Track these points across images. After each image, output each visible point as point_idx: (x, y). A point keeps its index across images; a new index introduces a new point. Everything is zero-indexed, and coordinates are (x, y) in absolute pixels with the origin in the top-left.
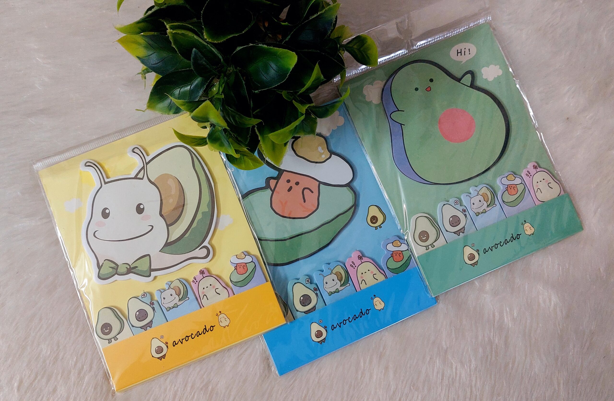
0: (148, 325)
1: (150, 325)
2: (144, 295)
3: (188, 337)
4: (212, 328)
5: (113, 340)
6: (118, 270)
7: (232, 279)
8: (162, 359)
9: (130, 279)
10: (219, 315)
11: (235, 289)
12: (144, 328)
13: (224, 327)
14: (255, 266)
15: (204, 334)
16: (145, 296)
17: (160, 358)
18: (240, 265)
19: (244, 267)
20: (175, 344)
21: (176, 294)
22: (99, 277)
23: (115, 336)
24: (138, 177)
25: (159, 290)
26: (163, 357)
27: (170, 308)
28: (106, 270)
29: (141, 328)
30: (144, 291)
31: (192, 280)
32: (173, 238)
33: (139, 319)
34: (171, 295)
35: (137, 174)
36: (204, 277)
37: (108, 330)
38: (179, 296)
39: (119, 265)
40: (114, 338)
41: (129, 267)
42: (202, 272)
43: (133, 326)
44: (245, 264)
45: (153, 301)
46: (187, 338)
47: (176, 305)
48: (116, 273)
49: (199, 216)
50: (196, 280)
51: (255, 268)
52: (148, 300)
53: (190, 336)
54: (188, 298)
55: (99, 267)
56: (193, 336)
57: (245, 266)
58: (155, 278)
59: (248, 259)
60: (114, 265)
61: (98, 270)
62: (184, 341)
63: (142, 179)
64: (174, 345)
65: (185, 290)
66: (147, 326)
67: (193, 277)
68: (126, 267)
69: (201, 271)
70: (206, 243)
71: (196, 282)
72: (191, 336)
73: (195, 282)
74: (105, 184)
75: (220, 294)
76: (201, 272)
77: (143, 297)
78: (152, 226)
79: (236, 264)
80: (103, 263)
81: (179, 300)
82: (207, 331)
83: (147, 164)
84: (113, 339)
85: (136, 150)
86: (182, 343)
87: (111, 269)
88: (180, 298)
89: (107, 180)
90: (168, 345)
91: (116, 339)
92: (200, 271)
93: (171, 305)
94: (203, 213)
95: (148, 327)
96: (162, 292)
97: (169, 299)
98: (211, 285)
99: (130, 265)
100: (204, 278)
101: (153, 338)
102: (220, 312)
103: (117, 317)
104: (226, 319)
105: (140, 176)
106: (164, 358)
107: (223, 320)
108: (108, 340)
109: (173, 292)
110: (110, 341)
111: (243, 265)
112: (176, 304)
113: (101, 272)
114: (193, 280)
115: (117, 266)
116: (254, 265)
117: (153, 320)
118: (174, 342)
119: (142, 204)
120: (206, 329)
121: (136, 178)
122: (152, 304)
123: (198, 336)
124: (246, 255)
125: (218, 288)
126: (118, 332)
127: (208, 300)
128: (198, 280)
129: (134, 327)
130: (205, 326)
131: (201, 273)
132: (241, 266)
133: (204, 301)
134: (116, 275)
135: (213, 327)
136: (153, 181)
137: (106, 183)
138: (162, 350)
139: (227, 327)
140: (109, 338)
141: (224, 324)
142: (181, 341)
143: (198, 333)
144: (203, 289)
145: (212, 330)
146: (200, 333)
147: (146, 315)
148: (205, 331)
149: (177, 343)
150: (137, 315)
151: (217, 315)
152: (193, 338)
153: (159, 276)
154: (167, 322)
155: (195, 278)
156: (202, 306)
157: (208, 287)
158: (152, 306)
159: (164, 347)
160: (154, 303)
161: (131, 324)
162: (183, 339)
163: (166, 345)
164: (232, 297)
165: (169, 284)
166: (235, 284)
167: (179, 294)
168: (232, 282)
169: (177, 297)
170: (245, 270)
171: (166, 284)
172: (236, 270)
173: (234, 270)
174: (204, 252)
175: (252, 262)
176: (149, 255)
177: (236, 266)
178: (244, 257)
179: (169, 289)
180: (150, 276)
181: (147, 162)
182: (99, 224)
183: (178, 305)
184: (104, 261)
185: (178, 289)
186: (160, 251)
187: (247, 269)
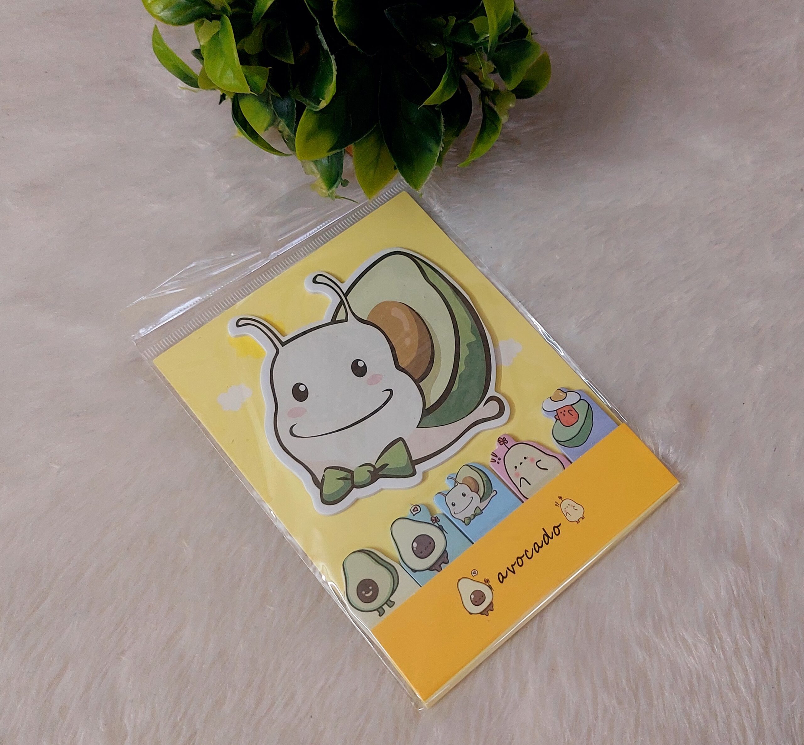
0: (441, 561)
1: (444, 559)
2: (416, 509)
3: (521, 558)
4: (556, 529)
5: (385, 607)
6: (355, 480)
7: (557, 439)
8: (490, 612)
9: (382, 490)
10: (560, 504)
12: (436, 567)
13: (578, 522)
14: (589, 404)
15: (547, 544)
16: (418, 510)
17: (484, 613)
18: (562, 410)
19: (570, 411)
20: (502, 578)
21: (472, 491)
22: (324, 502)
23: (389, 600)
24: (337, 320)
25: (439, 493)
26: (489, 608)
27: (470, 519)
28: (333, 486)
29: (430, 569)
30: (412, 505)
31: (490, 460)
32: (432, 399)
33: (421, 555)
34: (464, 495)
35: (335, 316)
36: (509, 448)
37: (371, 592)
38: (479, 493)
39: (353, 470)
40: (386, 603)
41: (372, 469)
42: (502, 441)
43: (414, 571)
44: (571, 406)
45: (435, 516)
46: (520, 560)
47: (478, 511)
48: (353, 486)
50: (497, 457)
51: (590, 408)
52: (424, 516)
53: (524, 555)
54: (495, 493)
55: (319, 484)
56: (529, 555)
58: (425, 475)
59: (572, 399)
60: (346, 473)
61: (319, 490)
62: (516, 566)
63: (346, 320)
64: (501, 580)
65: (485, 479)
66: (440, 563)
67: (491, 453)
68: (368, 471)
69: (500, 439)
70: (491, 392)
71: (499, 461)
73: (497, 460)
74: (283, 346)
75: (547, 469)
76: (501, 441)
77: (414, 513)
78: (391, 390)
79: (556, 412)
80: (324, 476)
81: (481, 499)
82: (551, 536)
83: (346, 295)
84: (386, 605)
85: (320, 279)
86: (514, 572)
87: (341, 481)
88: (481, 496)
89: (284, 339)
90: (490, 584)
91: (392, 604)
92: (498, 440)
93: (470, 512)
94: (469, 345)
95: (443, 564)
96: (445, 496)
97: (462, 502)
98: (525, 458)
99: (374, 464)
100: (509, 449)
101: (459, 580)
102: (560, 498)
103: (379, 563)
104: (575, 508)
105: (341, 316)
106: (492, 611)
107: (570, 509)
108: (377, 609)
109: (465, 489)
110: (381, 611)
111: (567, 409)
112: (478, 508)
113: (324, 492)
114: (492, 459)
115: (350, 474)
116: (587, 405)
117: (446, 549)
118: (500, 576)
119: (360, 360)
120: (546, 534)
121: (334, 321)
122: (436, 520)
123: (538, 552)
124: (566, 393)
125: (540, 460)
126: (391, 591)
127: (530, 484)
128: (501, 455)
129: (417, 572)
130: (544, 529)
131: (501, 443)
132: (564, 413)
133: (525, 489)
134: (354, 488)
135: (557, 527)
136: (366, 319)
137: (283, 344)
138: (484, 596)
139: (583, 519)
140: (379, 607)
141: (575, 515)
142: (512, 570)
143: (536, 545)
144: (515, 469)
145: (557, 533)
146: (540, 545)
147: (430, 543)
148: (546, 538)
149: (504, 575)
150: (415, 549)
151: (557, 504)
152: (530, 557)
153: (431, 469)
154: (473, 543)
155: (494, 455)
156: (524, 498)
157: (522, 463)
158: (436, 524)
159: (485, 589)
160: (439, 518)
161: (409, 567)
162: (513, 563)
163: (487, 585)
164: (569, 467)
165: (452, 478)
166: (565, 444)
167: (477, 489)
168: (559, 442)
169: (474, 495)
170: (574, 416)
171: (448, 479)
172: (558, 421)
173: (556, 421)
174: (494, 407)
175: (581, 401)
176: (401, 439)
177: (556, 414)
178: (564, 396)
179: (455, 486)
180: (414, 473)
181: (345, 292)
182: (293, 413)
183: (482, 509)
184: (325, 471)
185: (471, 481)
186: (419, 426)
187: (577, 414)
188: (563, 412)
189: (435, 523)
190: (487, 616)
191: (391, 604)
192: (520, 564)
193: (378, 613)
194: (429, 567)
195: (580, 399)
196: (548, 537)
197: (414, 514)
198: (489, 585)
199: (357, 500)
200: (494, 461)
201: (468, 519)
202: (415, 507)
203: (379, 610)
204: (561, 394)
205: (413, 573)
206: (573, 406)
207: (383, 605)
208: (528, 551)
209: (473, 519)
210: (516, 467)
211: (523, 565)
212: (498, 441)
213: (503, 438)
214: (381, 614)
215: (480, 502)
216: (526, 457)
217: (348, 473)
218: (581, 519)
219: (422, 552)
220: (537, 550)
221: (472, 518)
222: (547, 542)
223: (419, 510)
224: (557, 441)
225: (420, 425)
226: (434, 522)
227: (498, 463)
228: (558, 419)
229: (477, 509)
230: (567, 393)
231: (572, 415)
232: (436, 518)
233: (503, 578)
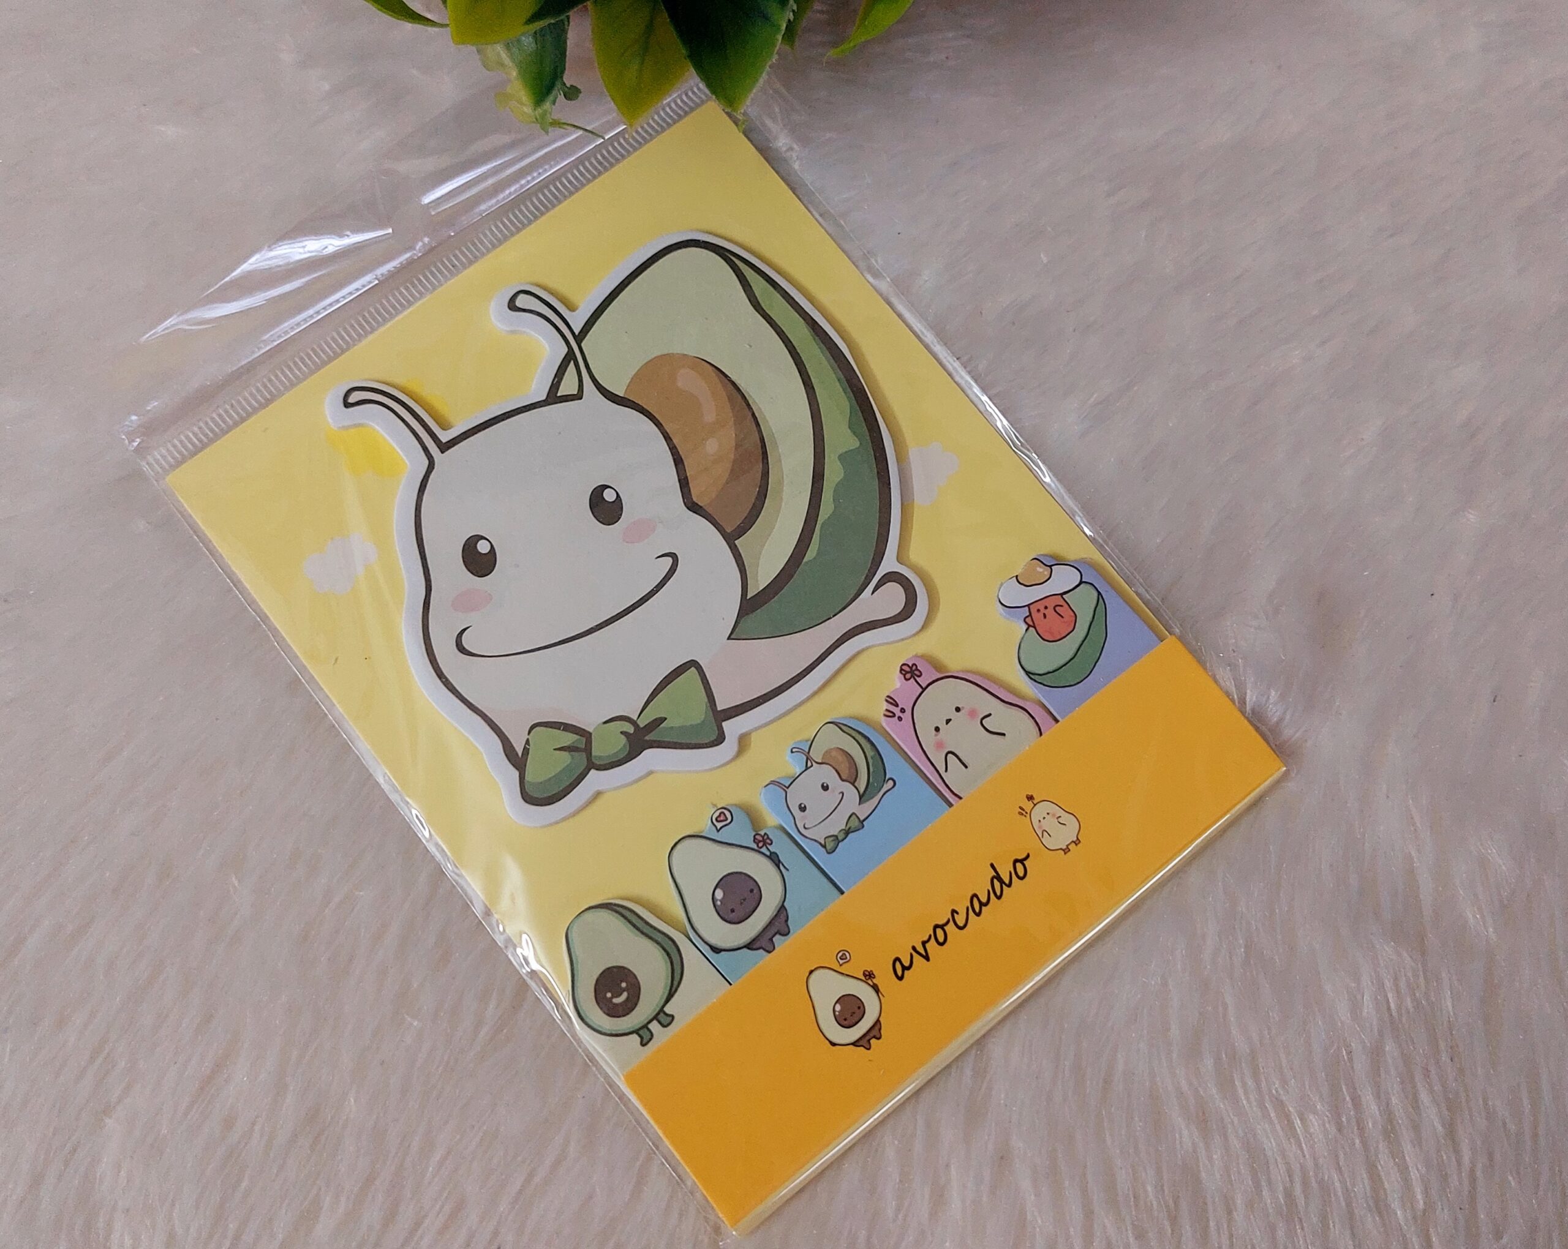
0: (773, 930)
1: (780, 924)
2: (723, 817)
3: (942, 927)
4: (1019, 866)
5: (654, 1026)
6: (596, 752)
7: (1028, 669)
8: (873, 1041)
9: (650, 773)
10: (1029, 812)
11: (1052, 699)
13: (1066, 850)
14: (1099, 593)
15: (999, 898)
16: (727, 819)
17: (863, 1042)
18: (1040, 606)
19: (1057, 608)
20: (901, 969)
21: (843, 780)
22: (529, 798)
23: (662, 1010)
24: (559, 395)
25: (773, 782)
26: (873, 1033)
27: (837, 840)
28: (546, 766)
29: (750, 945)
30: (715, 805)
31: (883, 712)
32: (763, 577)
33: (732, 916)
34: (825, 788)
35: (555, 385)
36: (924, 686)
37: (625, 995)
38: (856, 784)
39: (591, 731)
40: (655, 1018)
41: (631, 729)
42: (910, 672)
43: (716, 950)
44: (1060, 596)
45: (762, 833)
46: (939, 932)
47: (854, 823)
48: (592, 765)
49: (834, 473)
50: (897, 705)
51: (1101, 601)
52: (741, 832)
53: (948, 922)
54: (891, 783)
55: (517, 760)
56: (960, 920)
57: (1061, 606)
58: (743, 741)
59: (1063, 579)
60: (576, 737)
61: (517, 773)
62: (932, 946)
63: (579, 396)
64: (900, 973)
65: (870, 753)
66: (769, 934)
67: (884, 697)
68: (621, 733)
69: (904, 667)
70: (889, 564)
71: (901, 715)
72: (951, 922)
73: (898, 713)
74: (442, 452)
75: (1004, 735)
76: (907, 672)
77: (719, 825)
78: (674, 556)
79: (1027, 608)
80: (527, 742)
81: (861, 797)
82: (1007, 882)
83: (580, 338)
84: (655, 1022)
85: (522, 301)
86: (927, 958)
87: (565, 755)
88: (862, 791)
89: (445, 437)
90: (874, 981)
91: (669, 1019)
92: (901, 670)
93: (836, 825)
94: (844, 458)
95: (778, 936)
96: (786, 788)
98: (958, 709)
99: (635, 719)
100: (924, 690)
101: (811, 972)
102: (1030, 798)
103: (642, 933)
104: (1060, 820)
105: (568, 386)
106: (879, 1039)
107: (1050, 824)
108: (636, 1032)
109: (827, 774)
111: (1050, 602)
112: (854, 816)
113: (528, 777)
114: (887, 710)
115: (584, 740)
116: (1096, 594)
117: (785, 904)
118: (898, 963)
119: (608, 486)
120: (998, 877)
121: (553, 397)
122: (764, 841)
123: (978, 914)
124: (1050, 567)
125: (990, 715)
126: (667, 991)
127: (966, 767)
128: (905, 702)
129: (723, 953)
130: (992, 866)
131: (908, 676)
132: (1046, 612)
133: (955, 776)
134: (593, 771)
135: (1022, 861)
136: (620, 394)
137: (444, 447)
138: (862, 1008)
139: (1076, 845)
140: (640, 1026)
141: (1061, 837)
142: (923, 952)
143: (975, 900)
144: (934, 732)
145: (1021, 874)
146: (984, 900)
147: (752, 891)
148: (997, 884)
149: (907, 964)
150: (719, 903)
151: (1022, 812)
152: (961, 924)
153: (756, 729)
154: (842, 893)
155: (891, 701)
156: (953, 796)
157: (950, 720)
158: (764, 850)
159: (864, 992)
160: (770, 837)
161: (706, 943)
162: (925, 939)
163: (869, 985)
164: (1052, 732)
165: (801, 751)
166: (1046, 680)
167: (854, 777)
168: (1031, 676)
169: (848, 788)
170: (1065, 620)
171: (792, 752)
172: (1031, 629)
173: (1027, 630)
174: (894, 595)
175: (1082, 585)
176: (693, 664)
177: (1028, 614)
178: (1047, 573)
179: (807, 768)
180: (720, 739)
181: (577, 332)
182: (465, 602)
183: (862, 819)
184: (529, 733)
185: (841, 758)
186: (732, 637)
187: (1073, 614)
188: (1043, 610)
189: (761, 848)
190: (869, 1049)
191: (667, 1020)
192: (941, 940)
193: (638, 1039)
194: (748, 942)
195: (1081, 582)
196: (1002, 882)
197: (718, 828)
198: (874, 984)
199: (598, 794)
200: (891, 714)
201: (833, 840)
202: (720, 814)
203: (641, 1032)
204: (1041, 570)
205: (716, 955)
206: (1064, 596)
207: (650, 1021)
208: (957, 913)
209: (843, 840)
210: (937, 729)
211: (946, 944)
212: (901, 672)
213: (910, 665)
214: (645, 1041)
215: (859, 804)
216: (959, 706)
217: (578, 737)
218: (1073, 844)
219: (733, 911)
220: (977, 910)
221: (840, 838)
222: (998, 893)
223: (729, 820)
224: (1028, 673)
225: (735, 633)
226: (761, 845)
227: (900, 719)
228: (1030, 624)
229: (852, 819)
230: (1053, 567)
231: (1062, 617)
232: (766, 837)
233: (904, 968)
